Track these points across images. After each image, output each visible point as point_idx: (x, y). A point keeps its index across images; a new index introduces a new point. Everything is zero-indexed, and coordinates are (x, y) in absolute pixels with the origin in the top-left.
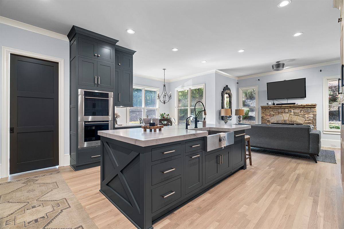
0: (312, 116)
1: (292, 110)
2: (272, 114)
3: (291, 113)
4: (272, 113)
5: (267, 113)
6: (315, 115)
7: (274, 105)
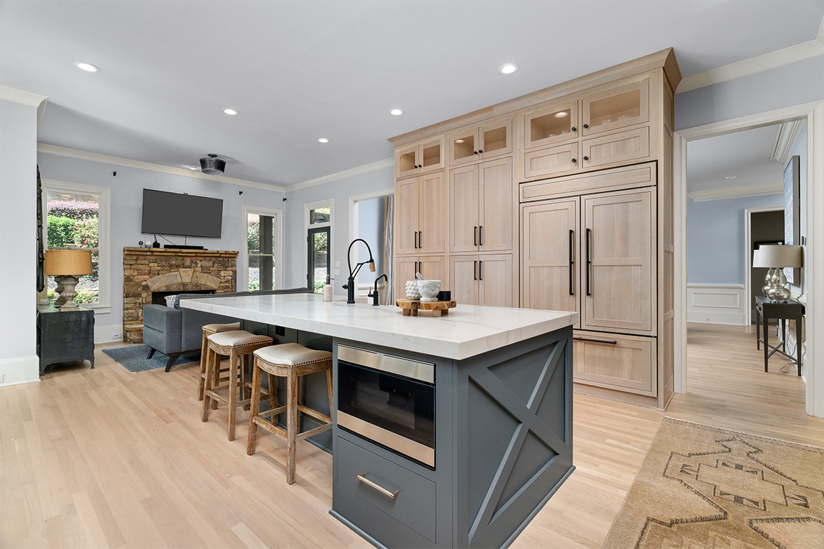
0: (231, 273)
1: (198, 262)
2: (156, 270)
3: (197, 269)
4: (154, 266)
5: (141, 267)
6: (235, 272)
7: (159, 247)
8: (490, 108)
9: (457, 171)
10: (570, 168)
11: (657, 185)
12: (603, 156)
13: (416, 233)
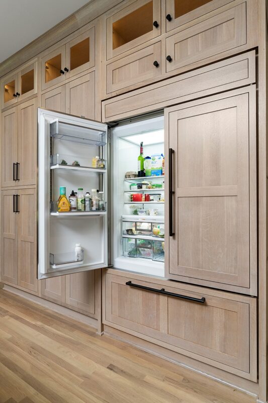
8: (72, 17)
9: (47, 96)
10: (152, 74)
11: (256, 83)
12: (200, 50)
13: (14, 164)
